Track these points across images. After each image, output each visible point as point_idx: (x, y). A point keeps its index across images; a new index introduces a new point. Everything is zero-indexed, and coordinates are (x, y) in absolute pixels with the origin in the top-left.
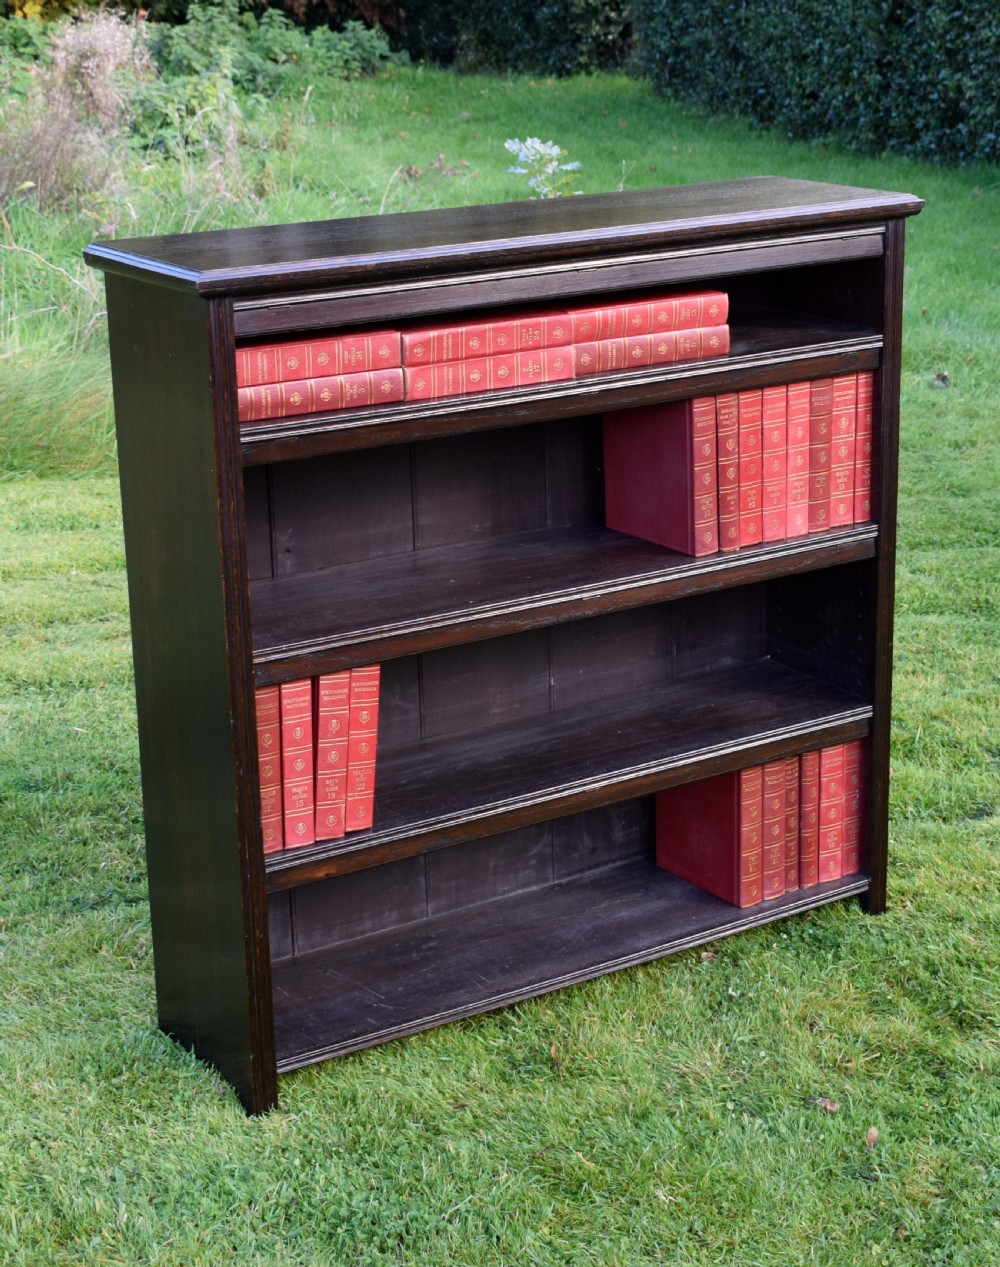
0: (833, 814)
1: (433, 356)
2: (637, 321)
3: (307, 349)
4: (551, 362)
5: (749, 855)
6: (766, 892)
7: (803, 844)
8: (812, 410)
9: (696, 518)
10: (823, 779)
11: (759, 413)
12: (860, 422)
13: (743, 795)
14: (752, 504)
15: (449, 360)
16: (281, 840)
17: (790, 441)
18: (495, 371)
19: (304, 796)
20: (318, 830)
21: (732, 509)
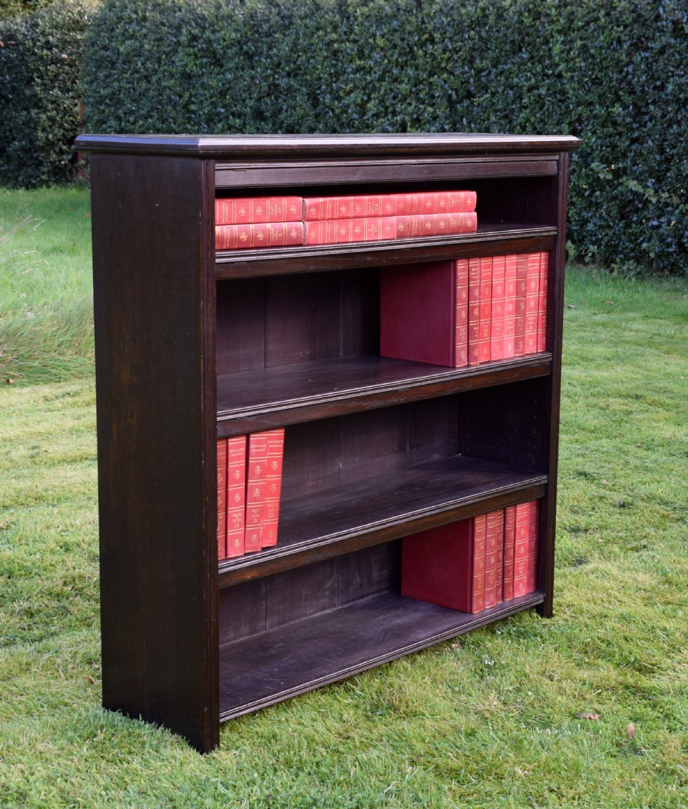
0: (522, 550)
1: (320, 216)
2: (429, 204)
3: (251, 202)
4: (384, 227)
5: (478, 576)
6: (487, 603)
7: (506, 570)
8: (518, 274)
9: (457, 341)
10: (517, 526)
11: (490, 273)
12: (542, 284)
13: (476, 534)
14: (486, 335)
15: (329, 219)
16: (224, 551)
17: (506, 294)
18: (354, 230)
19: (240, 520)
20: (246, 545)
21: (476, 336)
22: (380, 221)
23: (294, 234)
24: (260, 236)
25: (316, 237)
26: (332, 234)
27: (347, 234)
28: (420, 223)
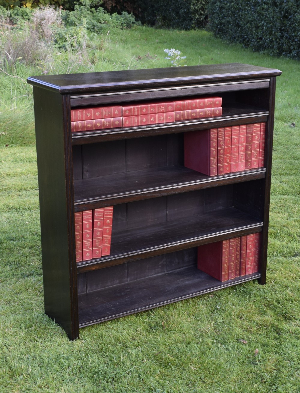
0: (250, 254)
1: (131, 114)
2: (194, 105)
3: (93, 110)
4: (167, 117)
5: (225, 266)
6: (230, 277)
7: (241, 263)
8: (247, 133)
9: (211, 164)
10: (248, 244)
11: (230, 134)
13: (223, 248)
14: (228, 161)
15: (136, 115)
16: (82, 258)
17: (240, 142)
18: (150, 119)
19: (89, 245)
20: (93, 255)
21: (222, 162)
22: (165, 114)
23: (117, 123)
24: (98, 125)
25: (129, 123)
26: (138, 122)
27: (146, 121)
28: (188, 113)
